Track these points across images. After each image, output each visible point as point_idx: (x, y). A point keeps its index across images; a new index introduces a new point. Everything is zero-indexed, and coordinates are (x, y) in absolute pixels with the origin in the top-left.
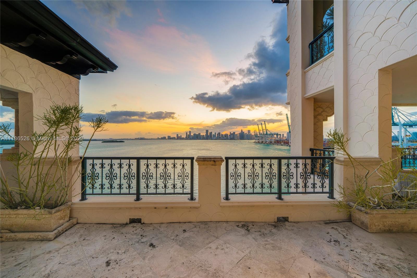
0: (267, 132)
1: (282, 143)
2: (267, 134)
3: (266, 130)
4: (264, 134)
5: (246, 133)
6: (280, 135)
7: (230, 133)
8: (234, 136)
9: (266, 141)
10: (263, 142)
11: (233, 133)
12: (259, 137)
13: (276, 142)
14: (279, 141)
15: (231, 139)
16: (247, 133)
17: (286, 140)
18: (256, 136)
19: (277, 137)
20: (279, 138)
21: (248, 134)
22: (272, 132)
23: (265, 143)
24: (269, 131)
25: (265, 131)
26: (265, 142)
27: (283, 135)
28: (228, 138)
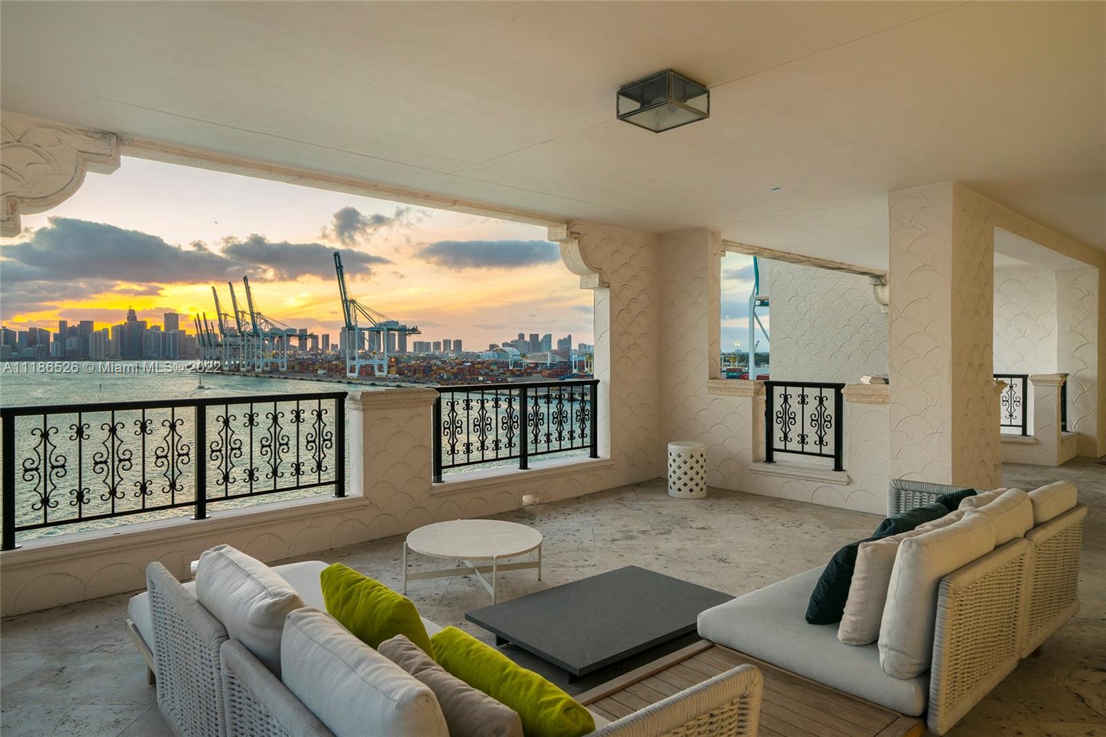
0: (258, 323)
1: (320, 372)
2: (256, 333)
3: (252, 314)
4: (243, 335)
5: (157, 328)
6: (315, 338)
7: (63, 324)
8: (86, 342)
9: (253, 366)
10: (238, 370)
11: (76, 323)
12: (221, 345)
13: (297, 368)
14: (310, 362)
15: (67, 356)
16: (163, 329)
17: (338, 358)
18: (206, 339)
19: (299, 346)
20: (312, 349)
21: (163, 333)
22: (279, 326)
23: (248, 371)
24: (266, 321)
25: (248, 318)
26: (250, 368)
27: (326, 337)
28: (48, 351)
